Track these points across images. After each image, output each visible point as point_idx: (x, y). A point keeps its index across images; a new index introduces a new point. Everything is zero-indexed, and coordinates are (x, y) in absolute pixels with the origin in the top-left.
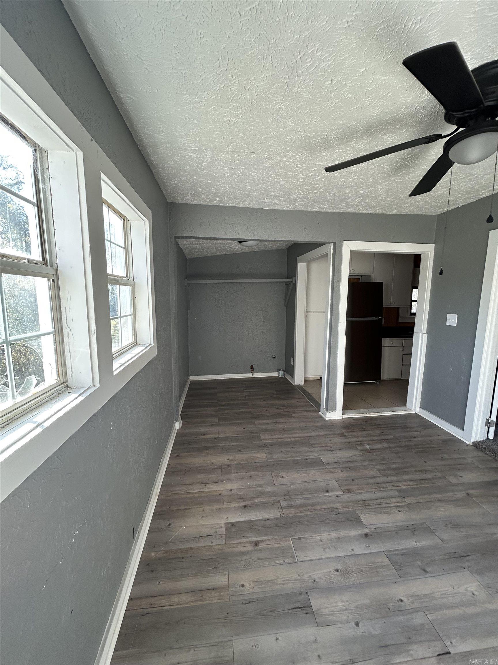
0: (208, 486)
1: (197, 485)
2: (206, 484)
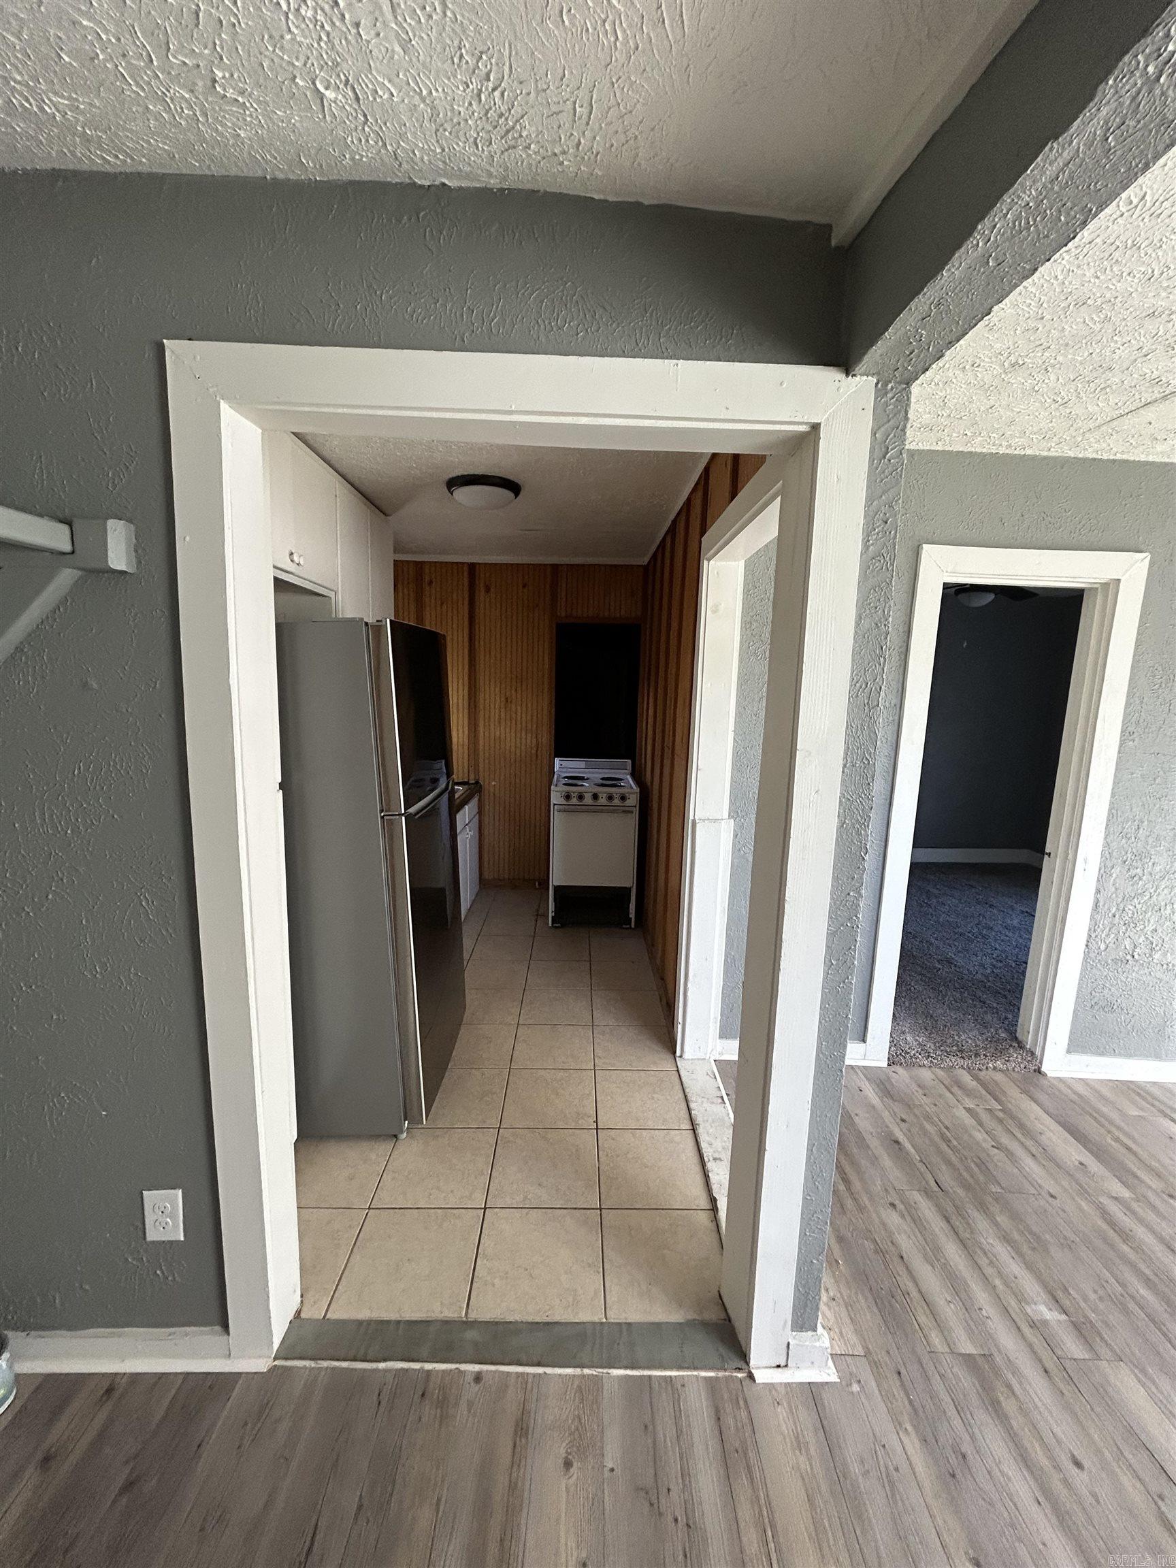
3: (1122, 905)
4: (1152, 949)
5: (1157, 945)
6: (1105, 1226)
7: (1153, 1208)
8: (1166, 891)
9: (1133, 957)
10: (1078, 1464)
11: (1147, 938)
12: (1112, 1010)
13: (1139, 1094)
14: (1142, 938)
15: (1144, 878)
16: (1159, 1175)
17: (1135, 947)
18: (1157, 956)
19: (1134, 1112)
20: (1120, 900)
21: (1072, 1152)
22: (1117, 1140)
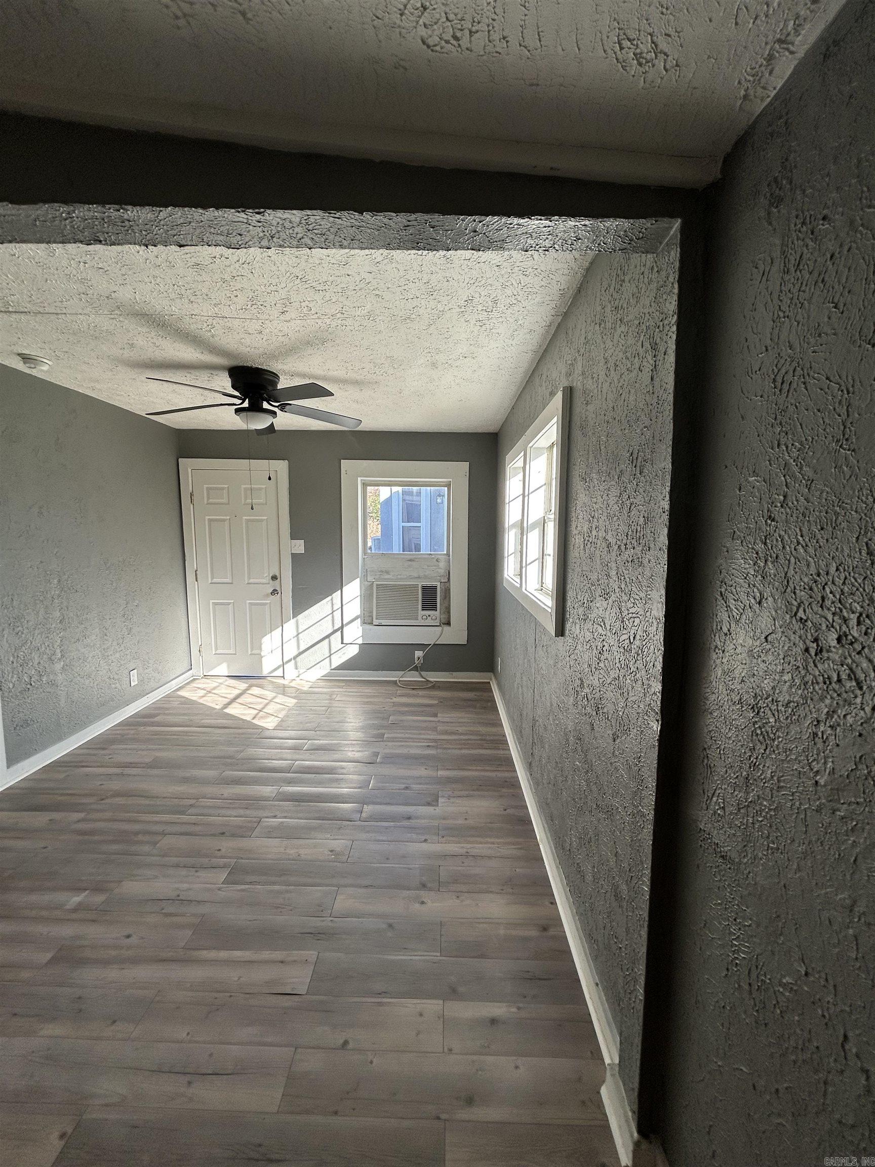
0: (463, 851)
1: (483, 855)
2: (467, 854)
3: (16, 654)
4: (41, 675)
5: (43, 672)
6: (81, 838)
7: (98, 811)
8: (39, 636)
9: (31, 685)
10: (128, 936)
11: (36, 670)
12: (28, 725)
13: (60, 766)
14: (34, 671)
15: (24, 632)
16: (91, 795)
17: (31, 678)
18: (44, 679)
19: (62, 776)
20: (13, 650)
21: (40, 819)
22: (62, 795)
